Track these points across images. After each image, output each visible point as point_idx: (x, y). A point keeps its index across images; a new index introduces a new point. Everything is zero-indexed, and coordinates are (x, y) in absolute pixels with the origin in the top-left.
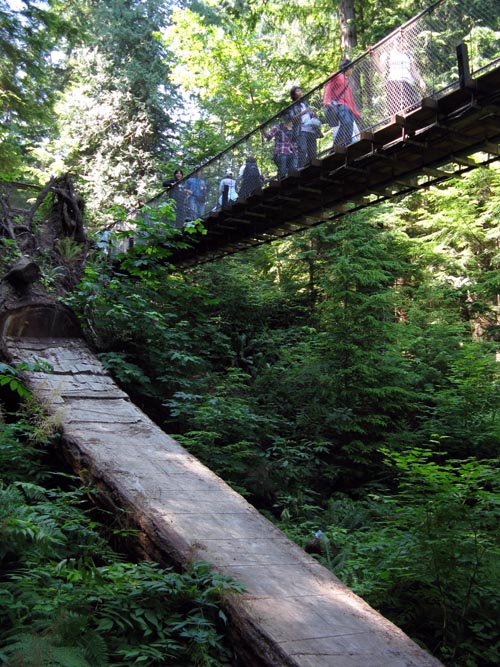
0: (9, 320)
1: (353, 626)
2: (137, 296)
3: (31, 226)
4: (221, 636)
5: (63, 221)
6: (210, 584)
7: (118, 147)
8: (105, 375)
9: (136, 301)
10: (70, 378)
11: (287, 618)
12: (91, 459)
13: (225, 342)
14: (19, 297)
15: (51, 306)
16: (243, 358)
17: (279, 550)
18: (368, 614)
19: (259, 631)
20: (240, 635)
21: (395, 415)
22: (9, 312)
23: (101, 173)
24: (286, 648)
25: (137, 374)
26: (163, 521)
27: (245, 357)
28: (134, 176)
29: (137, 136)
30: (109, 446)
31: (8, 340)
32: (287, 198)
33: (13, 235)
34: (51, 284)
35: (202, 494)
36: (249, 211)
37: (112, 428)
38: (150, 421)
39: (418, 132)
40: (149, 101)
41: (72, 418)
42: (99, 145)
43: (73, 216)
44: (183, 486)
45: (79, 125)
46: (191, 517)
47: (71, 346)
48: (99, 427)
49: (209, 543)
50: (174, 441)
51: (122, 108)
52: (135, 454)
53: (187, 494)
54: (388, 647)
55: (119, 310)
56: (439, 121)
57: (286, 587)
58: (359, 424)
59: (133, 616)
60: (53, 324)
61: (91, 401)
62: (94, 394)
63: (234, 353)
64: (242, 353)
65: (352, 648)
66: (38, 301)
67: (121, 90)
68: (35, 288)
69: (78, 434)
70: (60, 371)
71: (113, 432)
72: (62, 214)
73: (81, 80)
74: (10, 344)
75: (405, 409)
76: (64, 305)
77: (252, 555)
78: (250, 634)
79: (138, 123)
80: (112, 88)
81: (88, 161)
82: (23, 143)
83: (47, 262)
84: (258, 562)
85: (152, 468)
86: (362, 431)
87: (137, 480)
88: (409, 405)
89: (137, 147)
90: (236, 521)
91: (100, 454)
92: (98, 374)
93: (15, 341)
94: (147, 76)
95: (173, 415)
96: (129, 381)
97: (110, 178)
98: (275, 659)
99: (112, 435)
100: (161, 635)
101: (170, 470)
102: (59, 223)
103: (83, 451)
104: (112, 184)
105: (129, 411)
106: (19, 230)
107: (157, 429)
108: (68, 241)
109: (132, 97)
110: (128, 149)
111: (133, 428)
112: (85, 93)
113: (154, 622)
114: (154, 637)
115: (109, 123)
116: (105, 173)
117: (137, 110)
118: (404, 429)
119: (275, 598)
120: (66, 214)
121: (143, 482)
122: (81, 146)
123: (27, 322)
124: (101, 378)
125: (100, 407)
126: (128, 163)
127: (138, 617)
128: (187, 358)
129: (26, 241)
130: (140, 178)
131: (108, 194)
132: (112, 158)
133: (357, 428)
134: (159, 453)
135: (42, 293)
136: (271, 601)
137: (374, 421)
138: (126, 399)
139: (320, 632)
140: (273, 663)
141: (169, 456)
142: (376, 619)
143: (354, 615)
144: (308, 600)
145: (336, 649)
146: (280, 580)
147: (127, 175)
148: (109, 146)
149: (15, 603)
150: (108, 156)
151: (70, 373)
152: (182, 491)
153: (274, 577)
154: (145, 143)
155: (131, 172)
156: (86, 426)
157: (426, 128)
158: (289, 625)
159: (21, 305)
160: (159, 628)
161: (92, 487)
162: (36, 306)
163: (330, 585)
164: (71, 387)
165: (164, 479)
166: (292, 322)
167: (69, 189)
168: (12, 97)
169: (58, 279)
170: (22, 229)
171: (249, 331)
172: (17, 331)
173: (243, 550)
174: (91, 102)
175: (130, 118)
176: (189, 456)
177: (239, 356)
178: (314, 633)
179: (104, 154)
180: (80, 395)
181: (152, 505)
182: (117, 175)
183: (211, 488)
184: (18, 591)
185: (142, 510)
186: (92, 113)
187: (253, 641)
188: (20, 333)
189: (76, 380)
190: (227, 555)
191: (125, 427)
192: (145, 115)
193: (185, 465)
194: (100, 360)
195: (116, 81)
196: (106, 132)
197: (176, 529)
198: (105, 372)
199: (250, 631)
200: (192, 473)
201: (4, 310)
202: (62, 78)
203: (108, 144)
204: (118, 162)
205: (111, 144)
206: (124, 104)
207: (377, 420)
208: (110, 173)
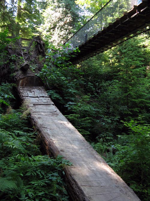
0: (21, 82)
1: (106, 178)
2: (58, 72)
3: (28, 52)
4: (62, 179)
5: (39, 50)
6: (61, 163)
7: (62, 26)
8: (48, 97)
9: (58, 74)
10: (37, 98)
11: (84, 174)
12: (36, 123)
13: (91, 85)
14: (24, 74)
15: (33, 77)
16: (97, 91)
17: (88, 152)
18: (112, 174)
19: (72, 178)
20: (68, 179)
21: (142, 108)
22: (21, 79)
23: (57, 34)
24: (79, 184)
25: (58, 97)
26: (53, 143)
27: (98, 90)
28: (67, 34)
29: (68, 22)
30: (43, 119)
31: (21, 88)
32: (104, 37)
33: (23, 55)
34: (34, 70)
35: (69, 134)
36: (93, 42)
37: (46, 114)
38: (59, 111)
39: (141, 11)
40: (71, 10)
41: (35, 111)
42: (57, 26)
43: (41, 48)
44: (63, 132)
45: (50, 20)
46: (62, 142)
47: (39, 89)
48: (43, 113)
49: (65, 150)
50: (65, 118)
51: (63, 13)
52: (51, 122)
53: (63, 134)
54: (115, 184)
55: (53, 77)
56: (148, 6)
57: (87, 164)
58: (130, 111)
59: (37, 172)
60: (34, 82)
61: (42, 105)
62: (43, 103)
63: (95, 89)
64: (97, 89)
65: (103, 184)
66: (29, 75)
67: (62, 7)
68: (29, 71)
69: (35, 116)
70: (34, 96)
71: (46, 115)
72: (38, 48)
73: (50, 5)
74: (21, 89)
75: (146, 106)
76: (37, 76)
77: (79, 154)
78: (70, 179)
79: (68, 18)
80: (59, 7)
81: (53, 31)
82: (34, 26)
83: (33, 63)
84: (80, 156)
85: (55, 126)
86: (131, 113)
87: (49, 130)
88: (147, 105)
89: (68, 25)
90: (77, 143)
91: (39, 122)
92: (46, 97)
93: (22, 88)
94: (70, 2)
95: (69, 109)
96: (55, 99)
97: (60, 36)
98: (76, 187)
99: (45, 116)
100: (45, 178)
101: (61, 127)
102: (37, 51)
103: (35, 121)
104: (61, 37)
105: (53, 108)
106: (25, 54)
107: (61, 114)
108: (40, 56)
109: (66, 9)
110: (65, 26)
111: (53, 114)
112: (51, 9)
113: (44, 174)
114: (43, 178)
115: (59, 18)
116: (59, 34)
117: (68, 13)
118: (144, 113)
119: (82, 168)
120: (39, 48)
121: (51, 130)
122: (51, 26)
123: (26, 82)
124: (47, 98)
125: (44, 107)
126: (65, 31)
127: (38, 172)
128: (73, 91)
129: (27, 57)
130: (70, 35)
131: (60, 41)
132: (60, 29)
133: (129, 112)
134: (59, 121)
135: (31, 73)
136: (80, 168)
137: (135, 110)
138: (53, 105)
139: (93, 179)
140: (75, 188)
141: (62, 122)
142: (115, 175)
143: (107, 174)
144: (93, 169)
145: (97, 185)
146: (85, 162)
147: (65, 34)
148: (60, 26)
149: (4, 167)
150: (59, 29)
151: (37, 97)
152: (63, 133)
153: (84, 161)
154: (70, 24)
155: (66, 33)
156: (38, 113)
157: (144, 9)
158: (84, 177)
159: (24, 77)
160: (45, 176)
161: (36, 132)
162: (28, 77)
163: (102, 164)
164: (37, 101)
165: (58, 130)
166: (113, 79)
167: (40, 40)
168: (26, 13)
169: (36, 68)
170: (26, 54)
171: (99, 82)
172: (23, 85)
173: (76, 152)
174: (53, 12)
175: (65, 16)
176: (68, 122)
177: (96, 90)
178: (91, 179)
179: (58, 28)
180: (39, 104)
181: (51, 138)
182: (62, 35)
183: (72, 132)
184: (7, 163)
185: (47, 139)
186: (53, 16)
187: (71, 181)
188: (24, 85)
189: (39, 99)
190: (70, 154)
191: (51, 113)
192: (70, 15)
193: (66, 125)
194: (47, 92)
195: (60, 5)
196: (58, 21)
197: (56, 145)
198: (48, 96)
199: (70, 178)
200: (67, 127)
201: (19, 79)
202: (45, 5)
203: (59, 25)
204: (62, 30)
205: (60, 25)
206: (63, 12)
207: (136, 110)
208: (60, 34)
